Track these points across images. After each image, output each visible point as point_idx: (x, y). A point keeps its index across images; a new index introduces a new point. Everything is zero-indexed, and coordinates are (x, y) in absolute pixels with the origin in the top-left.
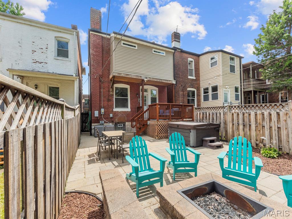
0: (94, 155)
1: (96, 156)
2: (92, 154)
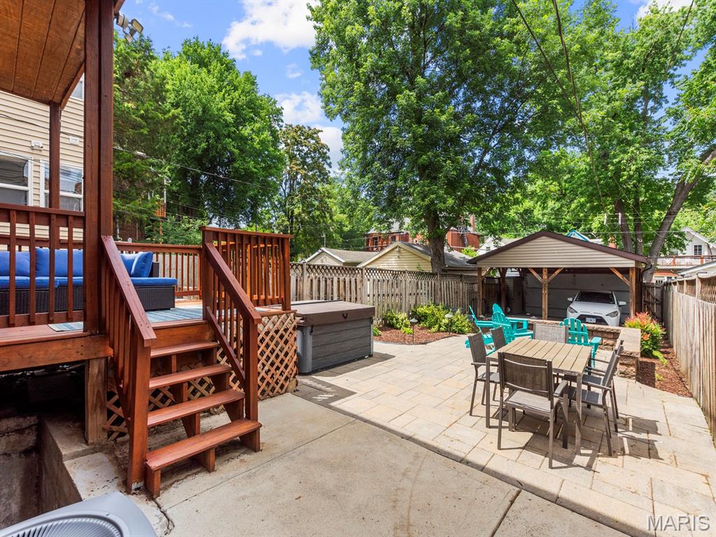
0: (631, 446)
1: (624, 437)
2: (637, 456)
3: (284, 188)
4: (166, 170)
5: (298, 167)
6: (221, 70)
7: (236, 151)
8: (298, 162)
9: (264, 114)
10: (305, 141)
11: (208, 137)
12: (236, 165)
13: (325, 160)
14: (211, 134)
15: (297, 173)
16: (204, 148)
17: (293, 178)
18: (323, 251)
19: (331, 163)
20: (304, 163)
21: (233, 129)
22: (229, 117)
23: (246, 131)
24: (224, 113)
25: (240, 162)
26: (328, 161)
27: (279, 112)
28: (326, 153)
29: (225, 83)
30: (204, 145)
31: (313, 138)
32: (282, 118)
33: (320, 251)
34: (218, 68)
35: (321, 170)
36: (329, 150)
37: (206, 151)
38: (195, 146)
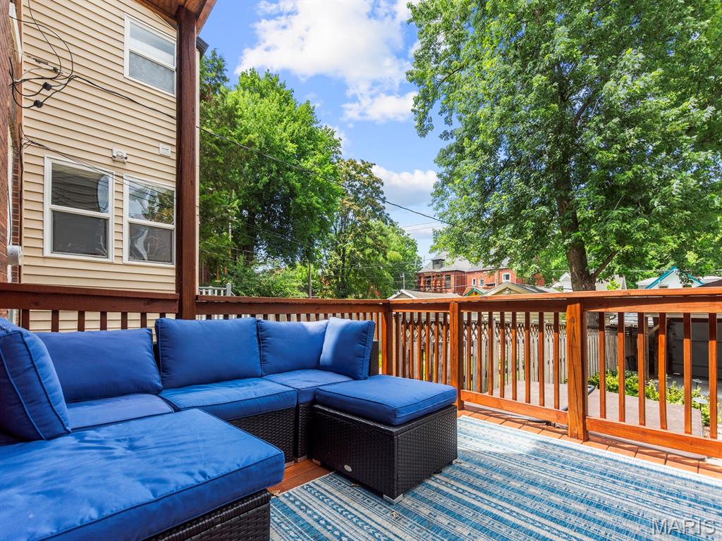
3: (336, 227)
4: (235, 205)
5: (351, 203)
6: (280, 100)
7: (298, 185)
8: (352, 198)
9: (322, 146)
10: (359, 175)
11: (270, 171)
12: (298, 201)
13: (378, 196)
14: (274, 167)
15: (349, 209)
16: (266, 182)
17: (345, 216)
18: (402, 294)
19: (385, 198)
20: (356, 199)
21: (295, 161)
22: (291, 148)
23: (307, 164)
24: (287, 143)
25: (301, 197)
26: (382, 196)
27: (336, 144)
28: (379, 187)
29: (285, 114)
30: (266, 179)
31: (366, 173)
32: (340, 149)
33: (399, 293)
34: (277, 98)
35: (374, 205)
36: (382, 184)
37: (267, 185)
38: (257, 181)
